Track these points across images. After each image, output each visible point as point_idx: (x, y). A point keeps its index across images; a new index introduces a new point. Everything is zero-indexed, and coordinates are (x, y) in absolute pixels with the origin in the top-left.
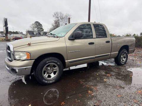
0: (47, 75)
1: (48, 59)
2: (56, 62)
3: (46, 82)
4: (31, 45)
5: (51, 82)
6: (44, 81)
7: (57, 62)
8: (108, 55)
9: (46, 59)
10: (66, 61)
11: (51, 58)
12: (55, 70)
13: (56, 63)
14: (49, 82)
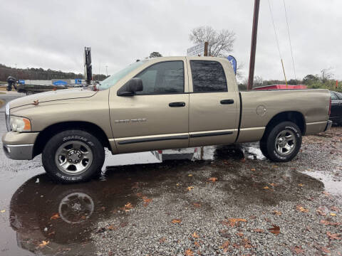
0: (68, 164)
1: (68, 132)
2: (85, 140)
3: (63, 177)
4: (39, 104)
5: (73, 179)
6: (58, 174)
7: (88, 141)
8: (231, 133)
9: (62, 133)
10: (110, 140)
11: (73, 131)
12: (85, 157)
13: (86, 143)
14: (68, 178)
